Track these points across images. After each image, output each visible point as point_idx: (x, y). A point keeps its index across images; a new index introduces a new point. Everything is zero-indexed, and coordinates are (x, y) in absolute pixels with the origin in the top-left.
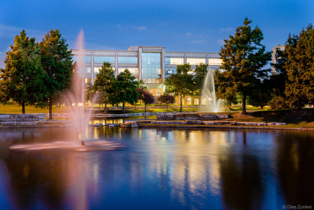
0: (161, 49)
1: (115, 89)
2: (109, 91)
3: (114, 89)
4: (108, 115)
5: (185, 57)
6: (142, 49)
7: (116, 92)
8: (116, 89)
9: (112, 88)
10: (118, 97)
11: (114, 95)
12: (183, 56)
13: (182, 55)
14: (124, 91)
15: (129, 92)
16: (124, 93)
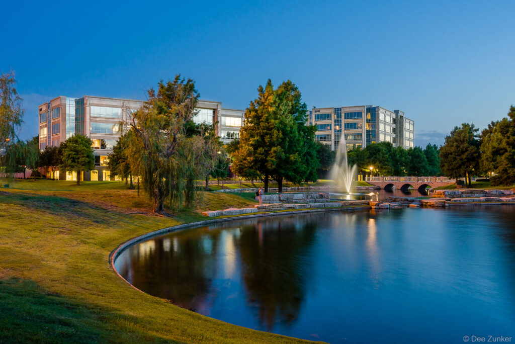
0: (217, 104)
12: (241, 115)
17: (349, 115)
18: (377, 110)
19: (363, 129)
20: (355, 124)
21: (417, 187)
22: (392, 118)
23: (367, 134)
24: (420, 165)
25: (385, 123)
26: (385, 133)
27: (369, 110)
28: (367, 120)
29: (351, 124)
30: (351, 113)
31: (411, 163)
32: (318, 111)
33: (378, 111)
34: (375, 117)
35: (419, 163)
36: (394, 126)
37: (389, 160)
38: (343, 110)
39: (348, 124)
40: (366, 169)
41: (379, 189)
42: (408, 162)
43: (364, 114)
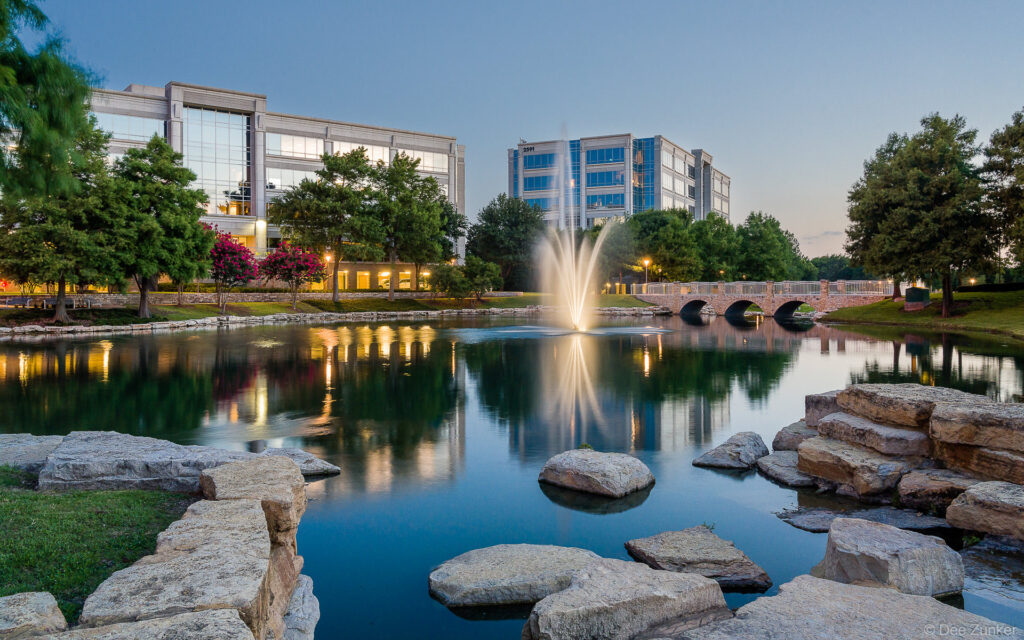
0: (253, 99)
1: (113, 215)
2: (85, 221)
3: (106, 216)
4: (78, 328)
5: (329, 136)
6: (185, 93)
7: (121, 226)
8: (117, 216)
9: (98, 212)
10: (124, 249)
11: (110, 243)
12: (323, 132)
13: (320, 129)
14: (156, 225)
15: (175, 232)
16: (155, 235)
17: (596, 156)
18: (656, 143)
19: (627, 184)
20: (609, 174)
21: (773, 309)
22: (687, 167)
23: (635, 197)
24: (764, 256)
25: (675, 175)
26: (674, 195)
27: (640, 144)
28: (635, 166)
29: (601, 174)
30: (601, 151)
31: (742, 252)
32: (531, 149)
33: (659, 146)
34: (653, 158)
35: (763, 252)
36: (692, 183)
37: (690, 242)
38: (583, 145)
39: (594, 175)
40: (633, 264)
41: (667, 315)
42: (735, 249)
43: (629, 153)
